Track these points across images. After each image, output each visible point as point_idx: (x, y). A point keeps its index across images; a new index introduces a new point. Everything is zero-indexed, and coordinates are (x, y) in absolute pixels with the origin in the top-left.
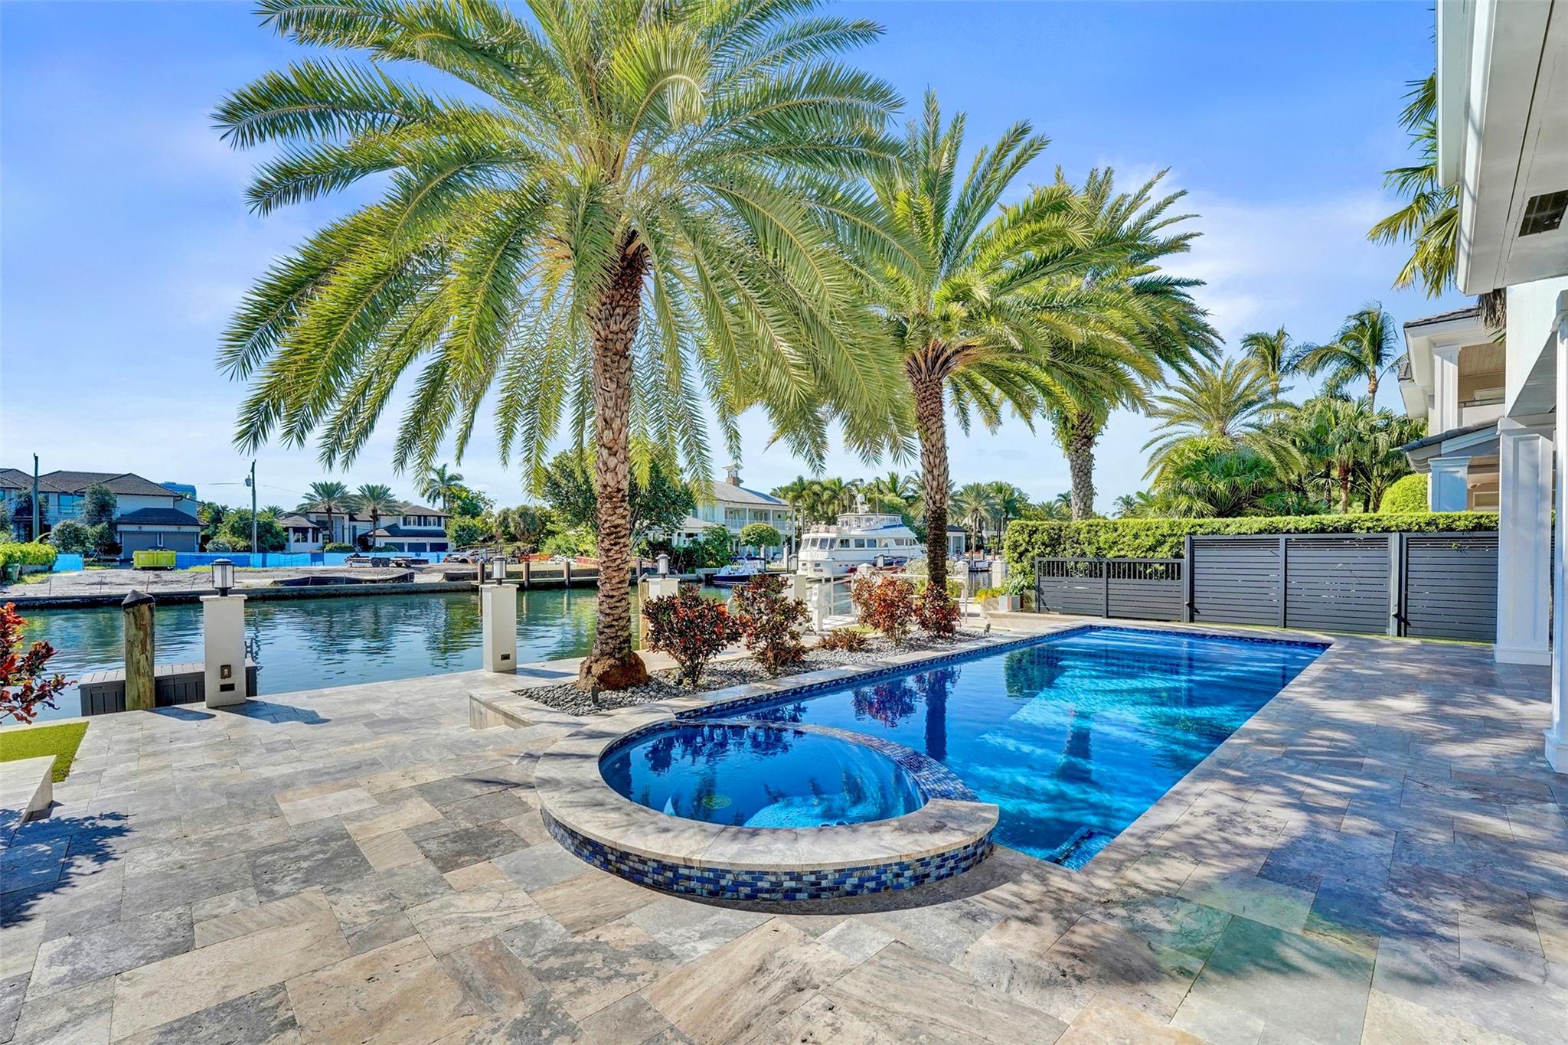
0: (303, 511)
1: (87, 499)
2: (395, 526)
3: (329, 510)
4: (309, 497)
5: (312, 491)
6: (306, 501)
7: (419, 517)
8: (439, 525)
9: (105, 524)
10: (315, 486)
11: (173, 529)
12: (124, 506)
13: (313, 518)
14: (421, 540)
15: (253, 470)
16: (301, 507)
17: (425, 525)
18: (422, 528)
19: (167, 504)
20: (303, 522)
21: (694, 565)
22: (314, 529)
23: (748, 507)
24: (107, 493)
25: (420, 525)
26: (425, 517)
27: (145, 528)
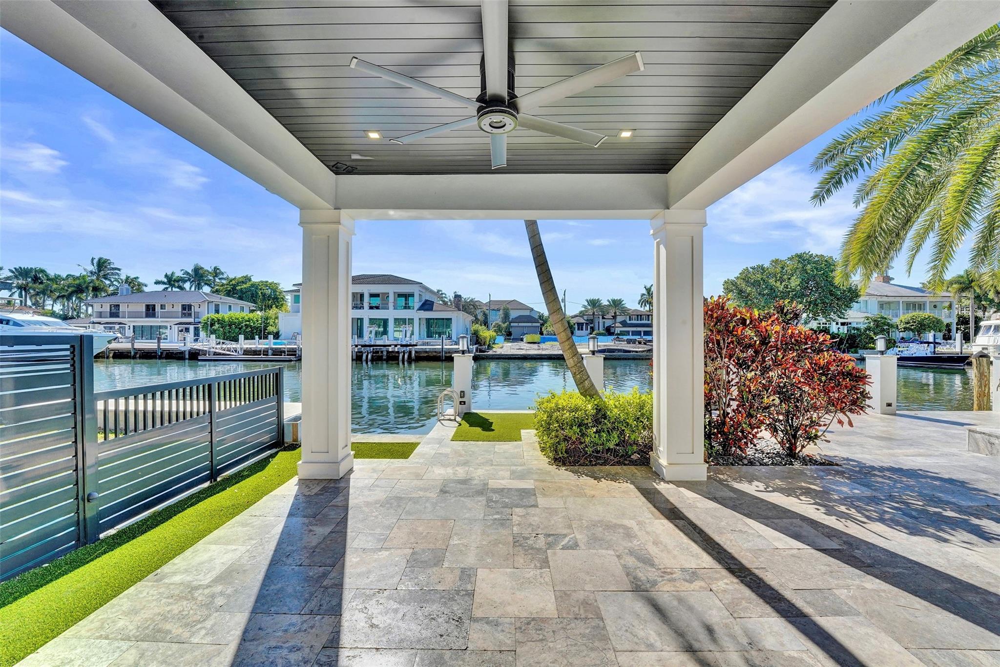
0: (581, 315)
1: (501, 312)
2: (625, 321)
3: (594, 313)
4: (585, 306)
5: (586, 304)
6: (583, 309)
7: (638, 316)
8: (649, 320)
9: (508, 323)
10: (587, 301)
11: (530, 324)
12: (513, 314)
13: (585, 317)
14: (639, 329)
15: (564, 295)
16: (581, 312)
17: (641, 320)
18: (639, 322)
19: (527, 313)
20: (582, 321)
21: (857, 347)
22: (586, 324)
23: (901, 300)
24: (508, 309)
25: (638, 320)
26: (641, 316)
27: (520, 324)
